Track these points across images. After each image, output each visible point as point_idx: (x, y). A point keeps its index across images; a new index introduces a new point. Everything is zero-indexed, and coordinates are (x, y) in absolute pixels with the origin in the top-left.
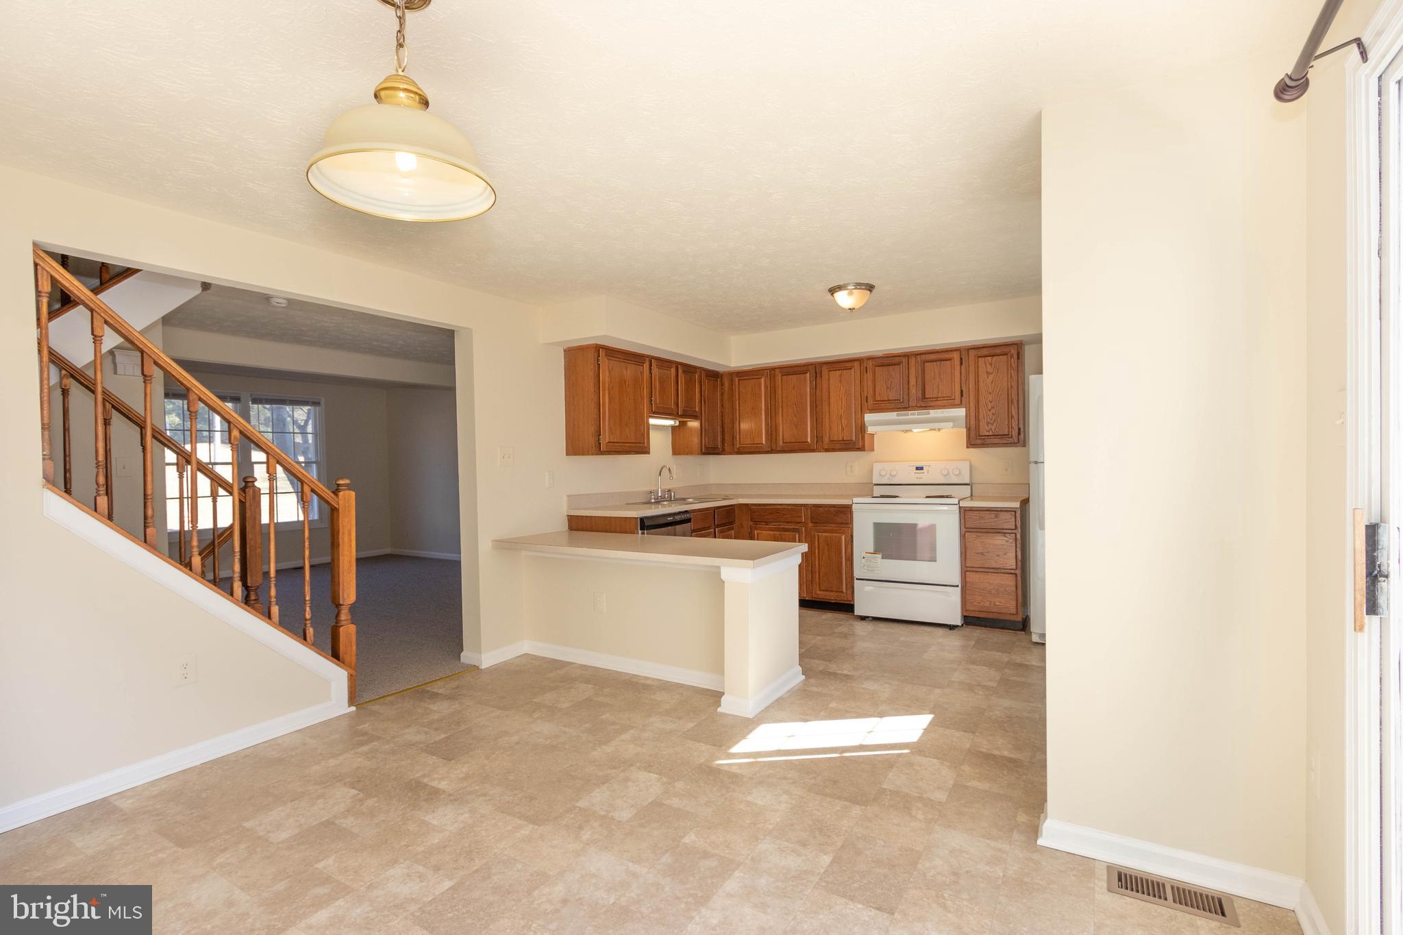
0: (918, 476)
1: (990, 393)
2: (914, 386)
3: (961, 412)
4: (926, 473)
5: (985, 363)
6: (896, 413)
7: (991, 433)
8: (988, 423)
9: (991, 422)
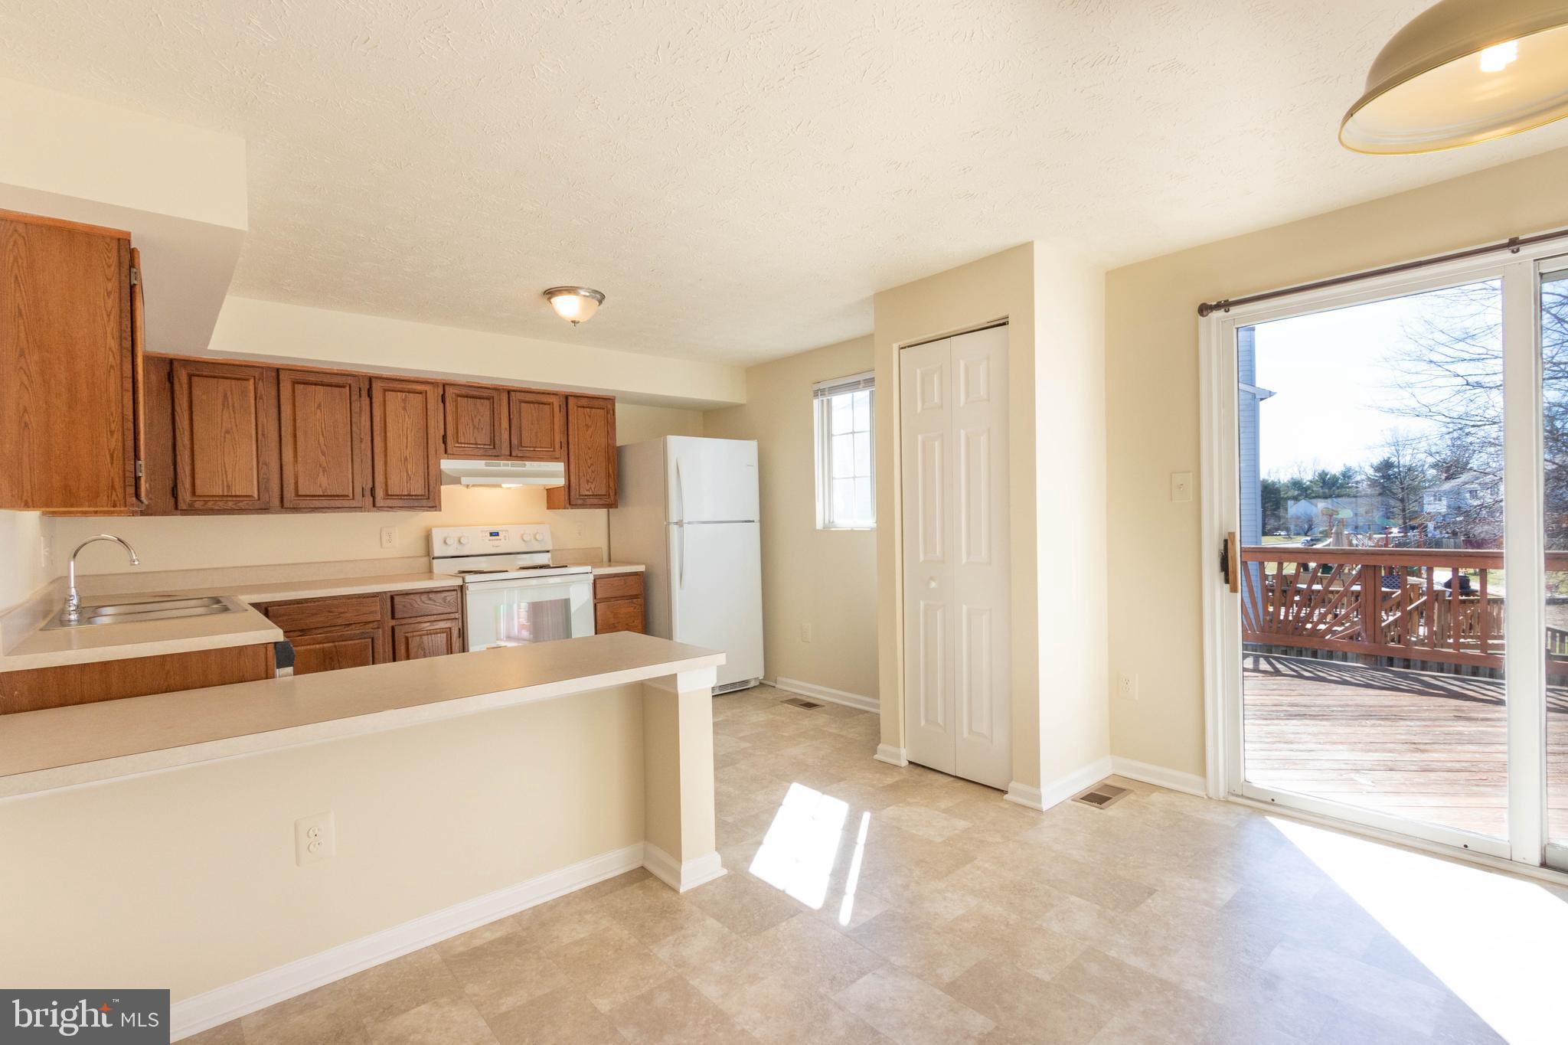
0: (495, 543)
1: (589, 449)
2: (506, 429)
3: (560, 466)
4: (503, 540)
5: (584, 414)
6: (484, 462)
7: (590, 492)
8: (588, 481)
9: (591, 481)
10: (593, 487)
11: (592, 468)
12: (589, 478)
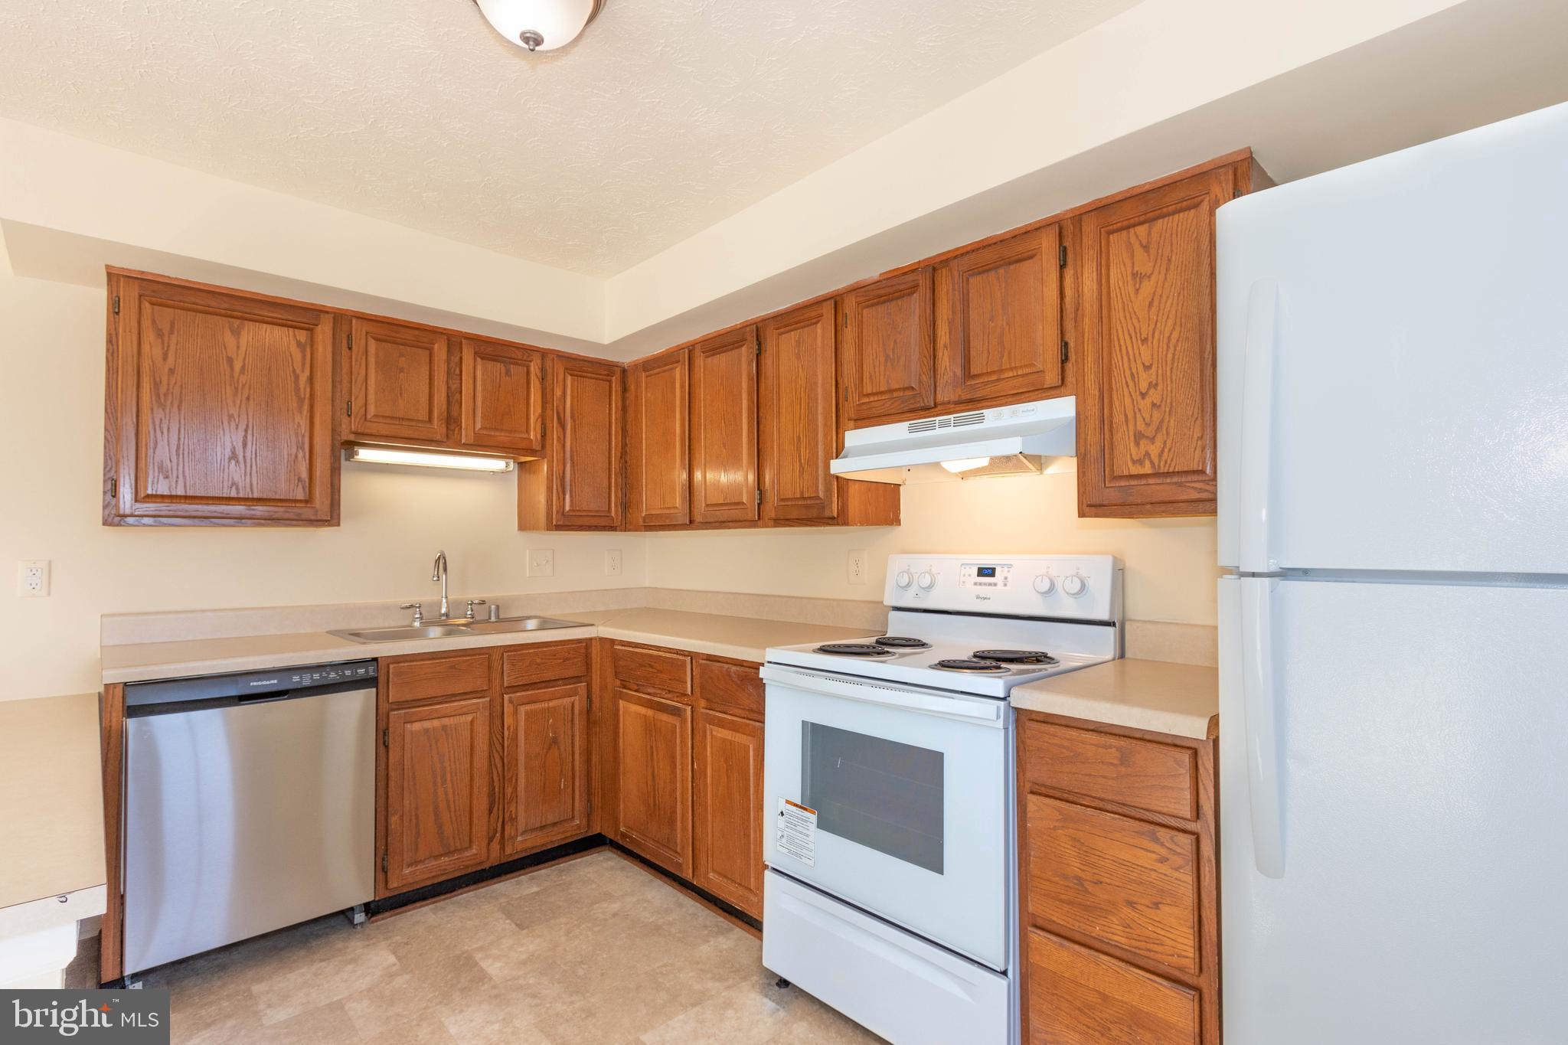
0: (984, 591)
1: (1145, 341)
2: (945, 346)
3: (1062, 408)
4: (1000, 586)
5: (1130, 246)
6: (907, 424)
7: (1147, 469)
8: (1139, 437)
9: (1150, 432)
10: (1154, 450)
11: (1154, 396)
12: (1141, 426)
